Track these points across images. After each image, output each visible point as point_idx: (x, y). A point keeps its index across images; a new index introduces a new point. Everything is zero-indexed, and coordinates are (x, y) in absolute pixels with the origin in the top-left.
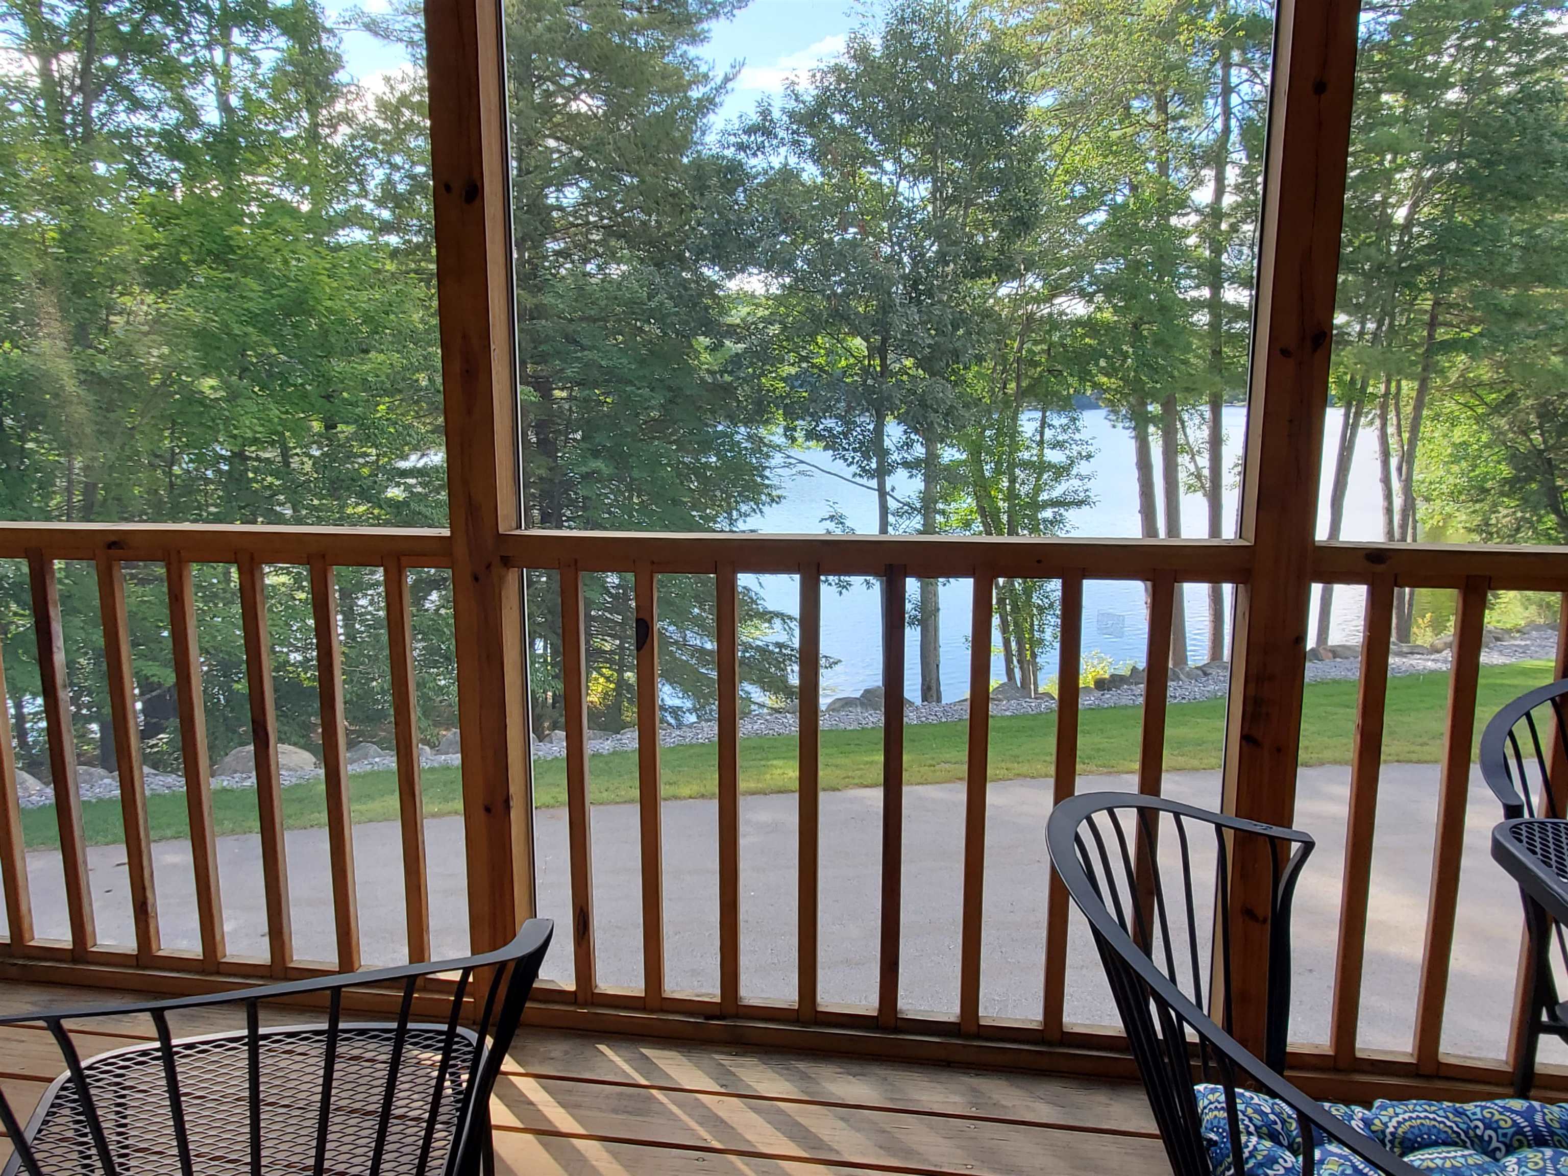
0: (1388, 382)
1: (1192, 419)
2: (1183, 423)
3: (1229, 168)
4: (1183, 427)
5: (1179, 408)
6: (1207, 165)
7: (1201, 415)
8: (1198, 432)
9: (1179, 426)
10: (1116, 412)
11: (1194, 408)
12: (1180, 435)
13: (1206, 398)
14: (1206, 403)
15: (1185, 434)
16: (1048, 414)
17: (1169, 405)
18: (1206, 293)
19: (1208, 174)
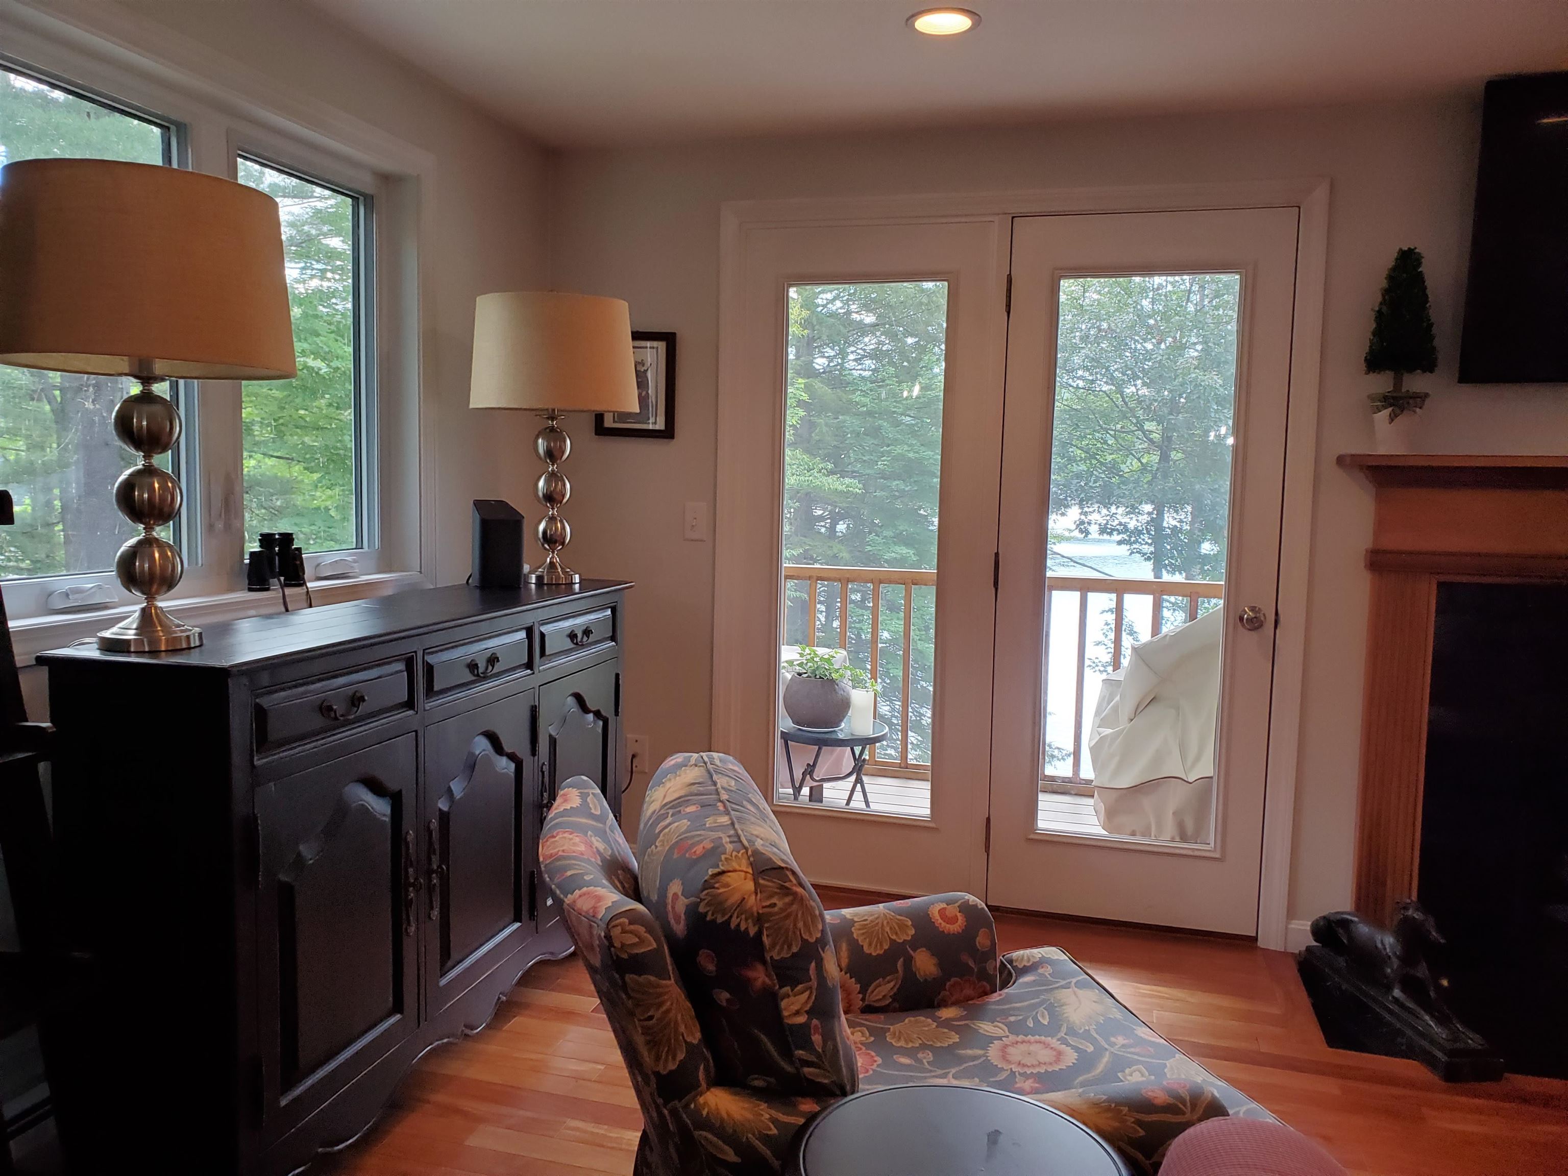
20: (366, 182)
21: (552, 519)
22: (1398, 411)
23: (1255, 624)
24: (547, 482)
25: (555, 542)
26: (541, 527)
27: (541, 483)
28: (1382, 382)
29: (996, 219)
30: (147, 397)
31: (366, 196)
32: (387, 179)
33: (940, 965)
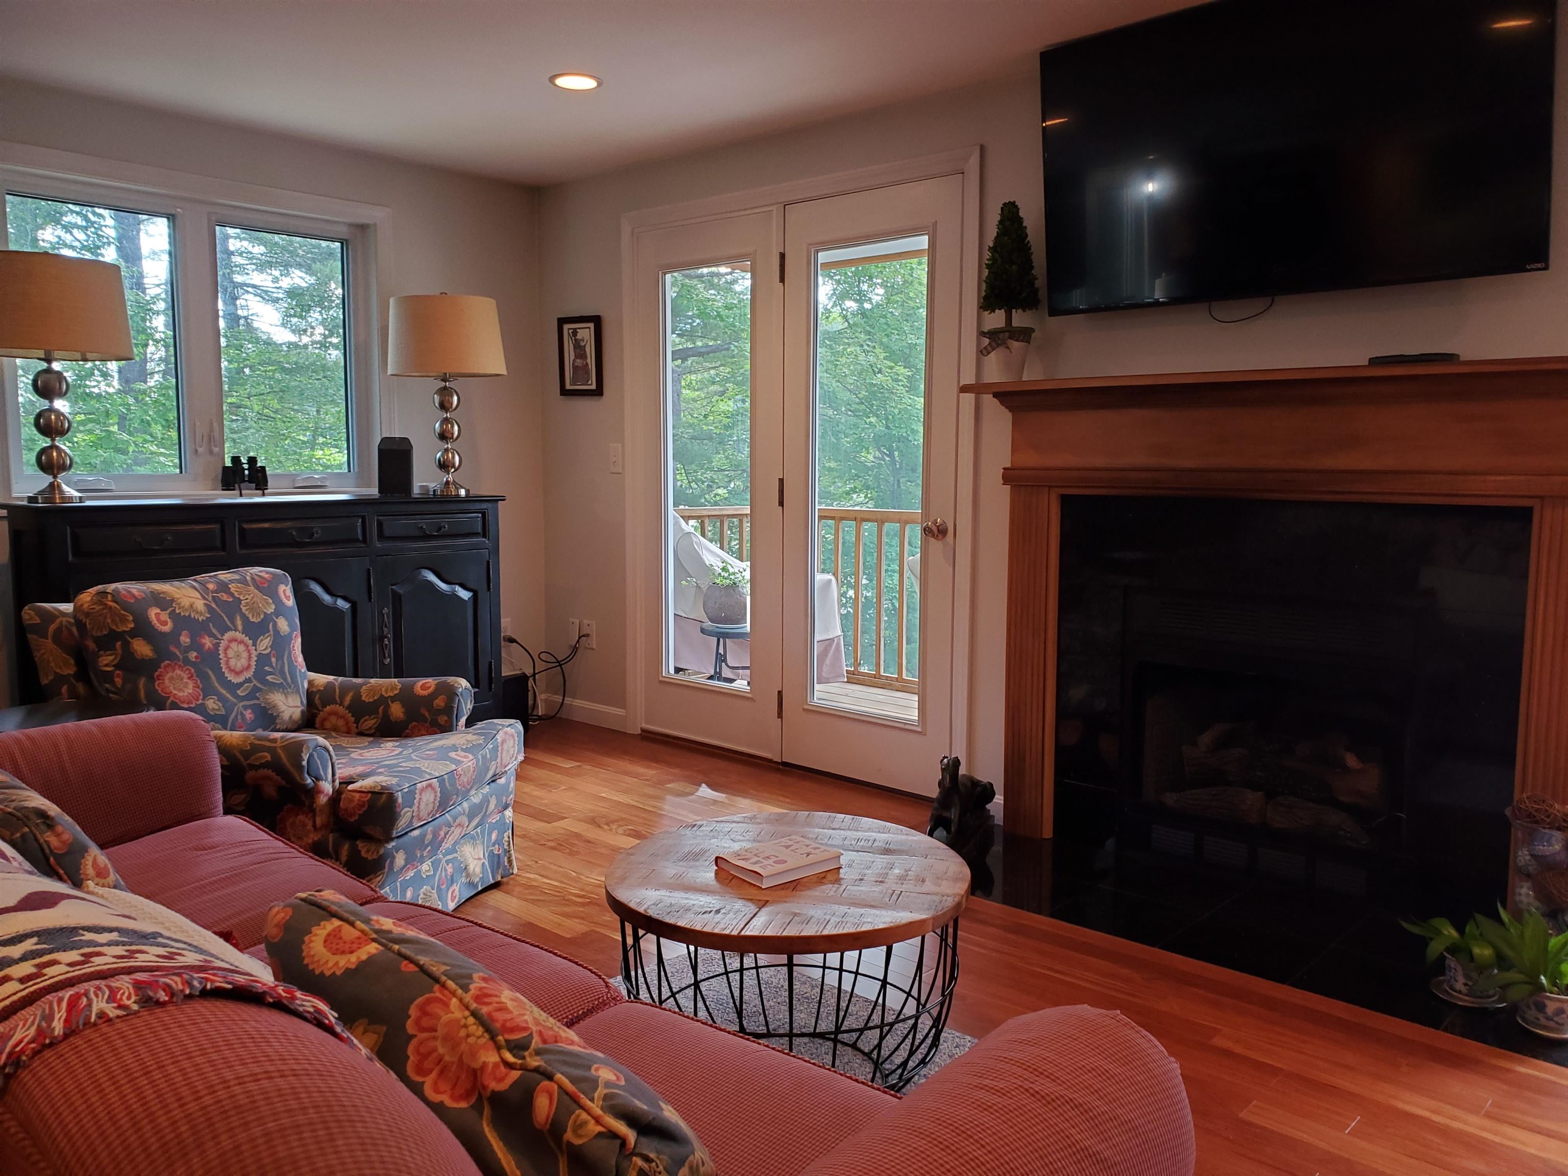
20: (343, 232)
21: (447, 450)
22: (994, 344)
23: (941, 532)
24: (441, 425)
25: (448, 467)
26: (438, 455)
27: (437, 425)
28: (996, 319)
29: (774, 208)
30: (49, 371)
31: (347, 241)
32: (363, 228)
33: (405, 713)
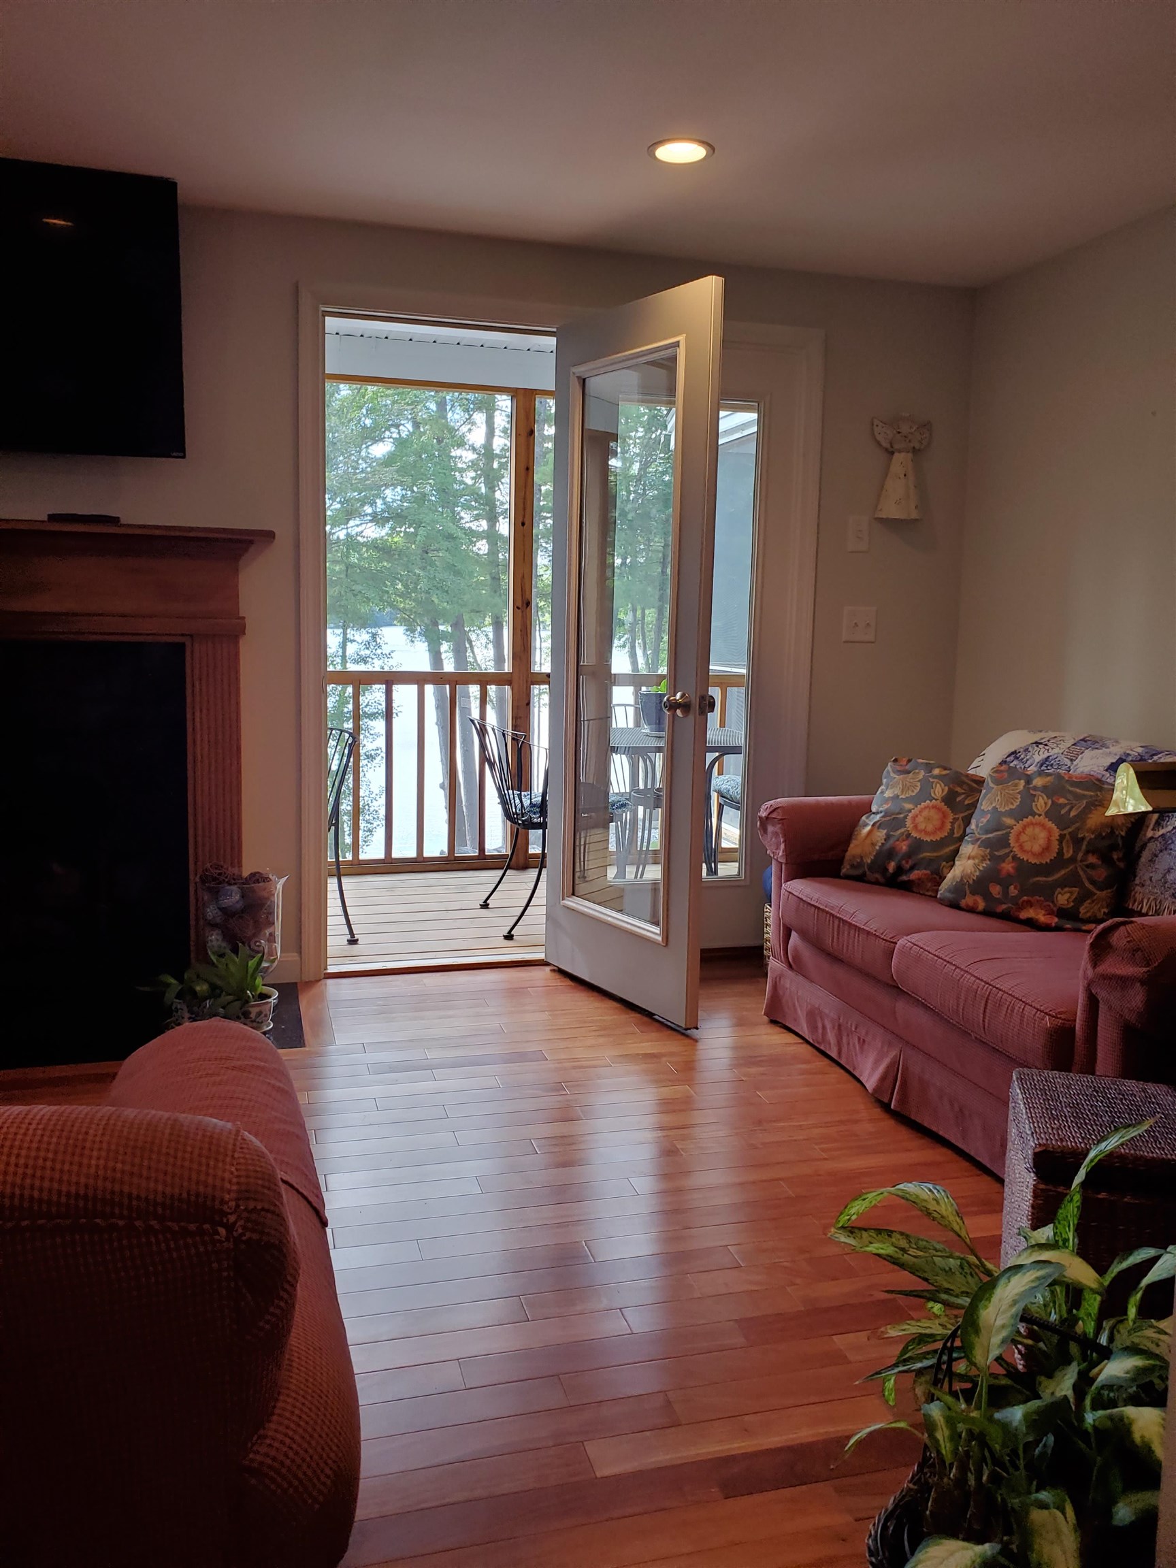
0: (634, 611)
1: (478, 639)
2: (470, 642)
3: (497, 413)
4: (471, 647)
5: (466, 629)
6: (479, 409)
7: (487, 635)
8: (485, 651)
9: (468, 646)
10: (413, 631)
11: (480, 628)
12: (469, 653)
13: (488, 620)
14: (490, 624)
15: (473, 652)
16: (349, 631)
17: (458, 625)
18: (484, 525)
19: (480, 418)
